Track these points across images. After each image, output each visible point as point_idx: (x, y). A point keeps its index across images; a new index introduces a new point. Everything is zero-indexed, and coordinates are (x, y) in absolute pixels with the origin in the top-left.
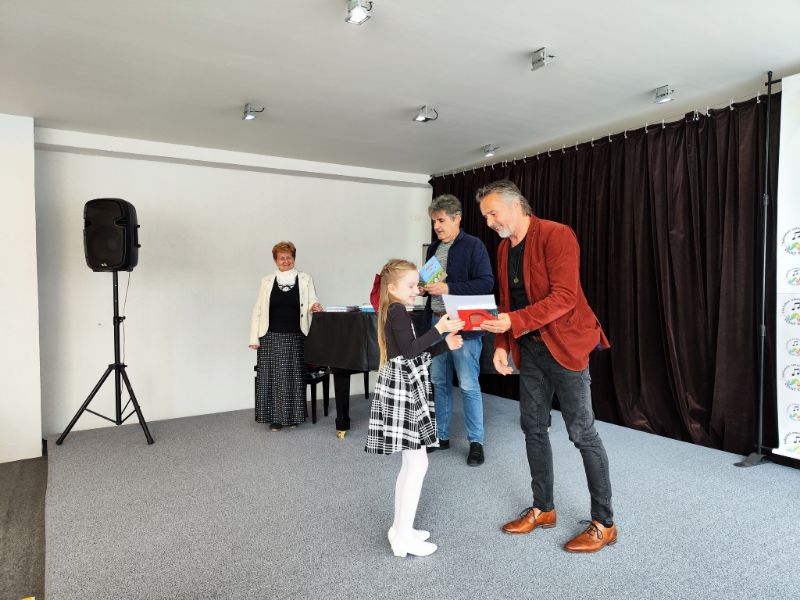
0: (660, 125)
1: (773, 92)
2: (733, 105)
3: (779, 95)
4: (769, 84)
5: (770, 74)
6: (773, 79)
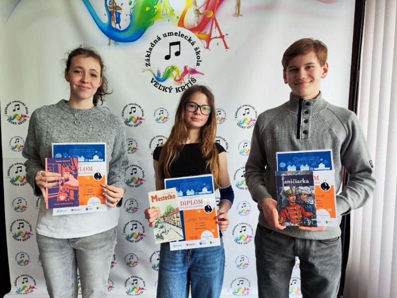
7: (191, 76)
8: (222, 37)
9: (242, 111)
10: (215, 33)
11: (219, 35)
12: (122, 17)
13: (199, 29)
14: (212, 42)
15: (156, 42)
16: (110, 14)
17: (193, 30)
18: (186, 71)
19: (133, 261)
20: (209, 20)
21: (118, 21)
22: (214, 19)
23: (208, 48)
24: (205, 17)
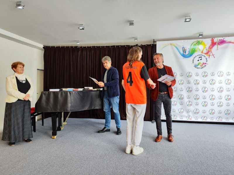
0: (129, 46)
1: (155, 44)
2: (147, 45)
3: (156, 45)
4: (154, 42)
5: (154, 40)
6: (155, 41)
7: (205, 65)
8: (213, 55)
9: (219, 73)
10: (211, 54)
11: (212, 54)
12: (186, 52)
13: (207, 53)
14: (210, 56)
15: (195, 57)
16: (183, 51)
17: (205, 54)
18: (203, 64)
19: (189, 111)
20: (209, 51)
21: (185, 53)
22: (211, 51)
23: (209, 58)
24: (208, 51)
